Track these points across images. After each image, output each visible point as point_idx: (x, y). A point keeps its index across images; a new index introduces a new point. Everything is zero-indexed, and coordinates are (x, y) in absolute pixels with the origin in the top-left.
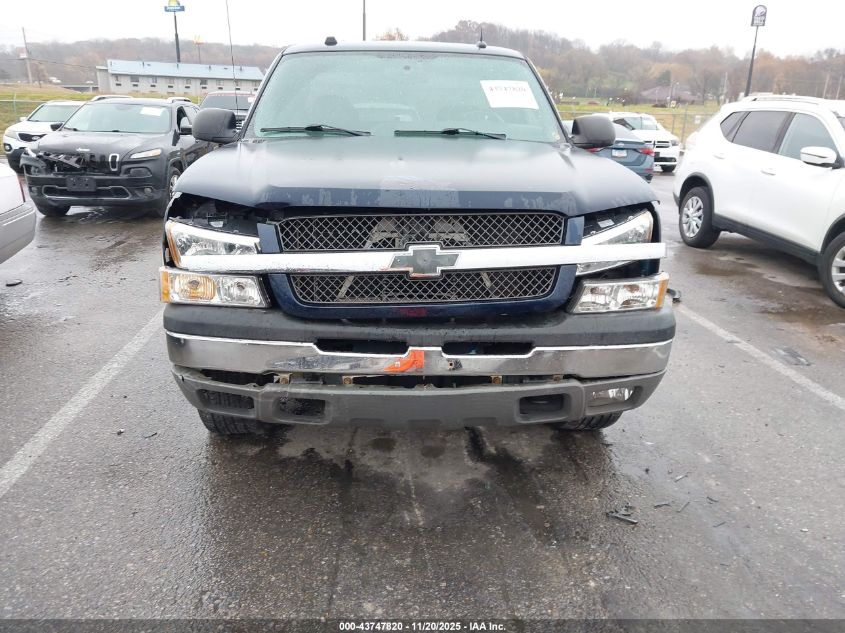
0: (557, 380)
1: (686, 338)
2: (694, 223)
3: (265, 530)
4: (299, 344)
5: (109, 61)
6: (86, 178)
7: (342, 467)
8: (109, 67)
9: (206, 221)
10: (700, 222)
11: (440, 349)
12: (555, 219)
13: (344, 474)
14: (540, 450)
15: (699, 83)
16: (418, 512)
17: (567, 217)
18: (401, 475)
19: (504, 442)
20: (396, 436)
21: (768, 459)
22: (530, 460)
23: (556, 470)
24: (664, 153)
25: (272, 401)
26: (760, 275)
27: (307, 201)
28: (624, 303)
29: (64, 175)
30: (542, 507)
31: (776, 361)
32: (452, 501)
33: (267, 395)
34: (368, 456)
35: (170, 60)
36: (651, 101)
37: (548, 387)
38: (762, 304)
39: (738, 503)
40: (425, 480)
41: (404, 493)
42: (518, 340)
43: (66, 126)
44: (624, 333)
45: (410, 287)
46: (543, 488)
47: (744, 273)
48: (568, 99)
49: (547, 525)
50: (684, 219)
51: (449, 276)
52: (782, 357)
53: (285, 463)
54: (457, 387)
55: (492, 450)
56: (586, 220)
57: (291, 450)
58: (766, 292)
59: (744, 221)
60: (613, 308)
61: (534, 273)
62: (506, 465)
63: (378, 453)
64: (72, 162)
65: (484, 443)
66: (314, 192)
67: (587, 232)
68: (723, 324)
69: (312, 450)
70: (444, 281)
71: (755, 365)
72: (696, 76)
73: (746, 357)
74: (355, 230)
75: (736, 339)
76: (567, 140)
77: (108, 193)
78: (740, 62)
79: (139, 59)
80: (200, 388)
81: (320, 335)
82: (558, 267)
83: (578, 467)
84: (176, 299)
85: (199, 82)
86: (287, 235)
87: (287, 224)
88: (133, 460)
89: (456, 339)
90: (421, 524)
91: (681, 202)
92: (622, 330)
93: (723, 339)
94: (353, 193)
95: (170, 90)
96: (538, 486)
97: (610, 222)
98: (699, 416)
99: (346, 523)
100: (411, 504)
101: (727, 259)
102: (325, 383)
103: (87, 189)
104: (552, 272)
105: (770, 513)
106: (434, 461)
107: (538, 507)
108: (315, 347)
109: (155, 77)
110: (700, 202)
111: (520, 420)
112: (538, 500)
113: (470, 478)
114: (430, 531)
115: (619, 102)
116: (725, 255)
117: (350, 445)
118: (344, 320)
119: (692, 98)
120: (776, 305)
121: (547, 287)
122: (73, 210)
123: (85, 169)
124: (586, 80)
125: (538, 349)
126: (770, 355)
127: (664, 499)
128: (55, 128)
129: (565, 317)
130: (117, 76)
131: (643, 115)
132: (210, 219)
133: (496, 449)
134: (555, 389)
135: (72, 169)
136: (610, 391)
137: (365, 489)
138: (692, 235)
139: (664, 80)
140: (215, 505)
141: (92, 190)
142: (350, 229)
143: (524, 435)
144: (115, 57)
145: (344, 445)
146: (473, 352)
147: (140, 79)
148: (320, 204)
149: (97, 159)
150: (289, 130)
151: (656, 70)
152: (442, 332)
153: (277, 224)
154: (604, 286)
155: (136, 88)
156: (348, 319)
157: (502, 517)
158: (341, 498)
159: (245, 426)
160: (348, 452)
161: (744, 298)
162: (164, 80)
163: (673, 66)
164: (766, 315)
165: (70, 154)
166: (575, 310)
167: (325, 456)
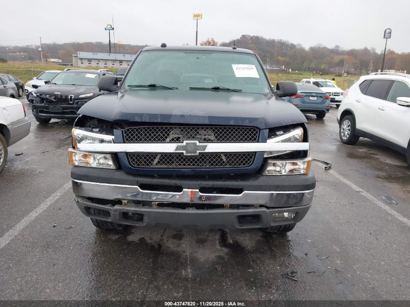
0: (256, 207)
1: (336, 189)
2: (347, 133)
3: (114, 276)
4: (131, 186)
5: (78, 52)
6: (58, 106)
7: (156, 247)
8: (78, 55)
9: (91, 129)
10: (349, 132)
11: (198, 190)
12: (255, 130)
13: (157, 250)
14: (255, 242)
15: (358, 65)
16: (189, 270)
17: (260, 130)
18: (184, 252)
19: (237, 238)
20: (185, 233)
21: (369, 251)
22: (249, 247)
23: (261, 252)
24: (337, 98)
25: (118, 213)
26: (378, 159)
27: (137, 119)
28: (290, 171)
29: (49, 104)
30: (251, 270)
31: (380, 202)
32: (207, 266)
33: (116, 210)
34: (170, 242)
35: (106, 52)
36: (334, 73)
37: (250, 211)
38: (377, 173)
39: (350, 273)
40: (195, 255)
41: (184, 261)
42: (236, 187)
43: (51, 82)
44: (288, 186)
45: (184, 160)
46: (253, 261)
47: (371, 158)
48: (293, 72)
49: (252, 279)
50: (342, 130)
51: (203, 155)
52: (383, 200)
53: (129, 244)
54: (207, 209)
55: (231, 241)
56: (269, 131)
57: (133, 238)
58: (379, 167)
59: (370, 133)
60: (284, 173)
61: (244, 155)
62: (236, 249)
63: (175, 241)
64: (52, 99)
65: (227, 237)
66: (141, 115)
67: (270, 137)
68: (356, 183)
69: (143, 238)
70: (201, 158)
71: (369, 203)
72: (357, 62)
73: (365, 199)
74: (159, 133)
75: (361, 190)
76: (273, 92)
77: (68, 113)
78: (379, 55)
79: (92, 52)
80: (85, 206)
81: (141, 182)
82: (256, 152)
83: (272, 251)
84: (76, 164)
85: (119, 62)
86: (128, 135)
87: (128, 130)
88: (58, 240)
89: (206, 186)
90: (190, 276)
91: (340, 122)
92: (287, 184)
93: (354, 190)
94: (159, 116)
95: (106, 66)
96: (251, 260)
97: (281, 132)
98: (337, 228)
99: (154, 274)
100: (187, 267)
101: (362, 150)
102: (143, 205)
103: (58, 111)
104: (253, 155)
105: (366, 279)
106: (201, 246)
107: (249, 270)
108: (139, 188)
109: (99, 60)
110: (349, 122)
111: (238, 227)
112: (250, 267)
113: (217, 254)
114: (194, 280)
115: (319, 73)
116: (362, 148)
117: (162, 236)
118: (156, 175)
119: (354, 72)
120: (384, 174)
121: (250, 162)
122: (53, 121)
123: (58, 102)
124: (303, 63)
125: (245, 192)
126: (378, 199)
127: (313, 269)
128: (46, 83)
129: (259, 177)
130: (81, 59)
131: (327, 80)
132: (93, 128)
133: (233, 241)
134: (254, 212)
135: (52, 102)
136: (285, 214)
137: (165, 258)
138: (346, 138)
139: (341, 63)
140: (93, 263)
141: (61, 112)
142: (157, 133)
143: (248, 234)
144: (82, 50)
145: (159, 237)
146: (215, 192)
147: (92, 61)
148: (144, 121)
149: (64, 97)
150: (140, 86)
151: (337, 59)
152: (199, 182)
153: (123, 130)
154: (279, 162)
155: (90, 65)
156: (158, 175)
157: (230, 275)
158: (153, 262)
159: (112, 225)
160: (160, 239)
161: (368, 170)
162: (103, 61)
163: (346, 57)
164: (379, 179)
165: (51, 95)
166: (264, 174)
167: (149, 241)
